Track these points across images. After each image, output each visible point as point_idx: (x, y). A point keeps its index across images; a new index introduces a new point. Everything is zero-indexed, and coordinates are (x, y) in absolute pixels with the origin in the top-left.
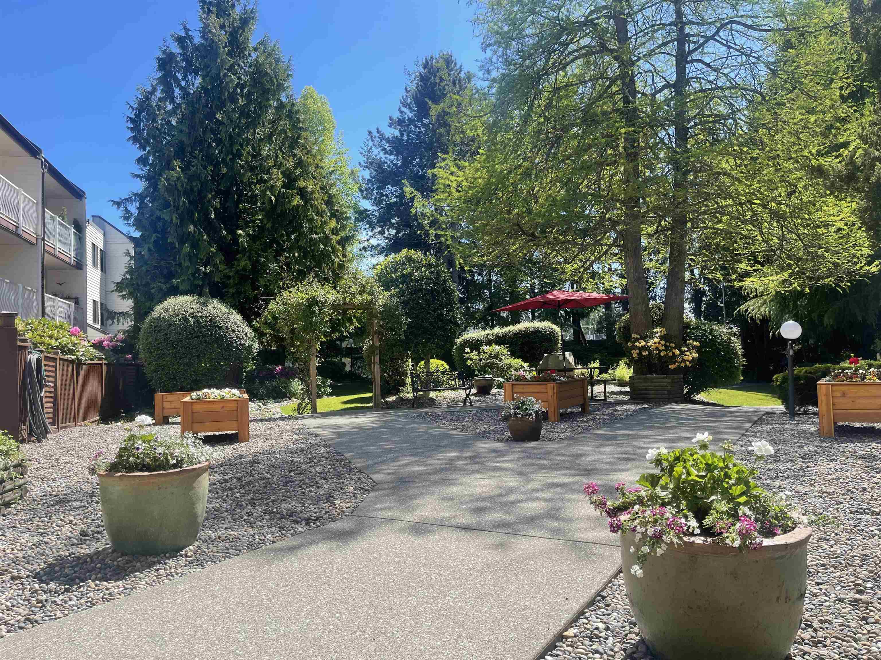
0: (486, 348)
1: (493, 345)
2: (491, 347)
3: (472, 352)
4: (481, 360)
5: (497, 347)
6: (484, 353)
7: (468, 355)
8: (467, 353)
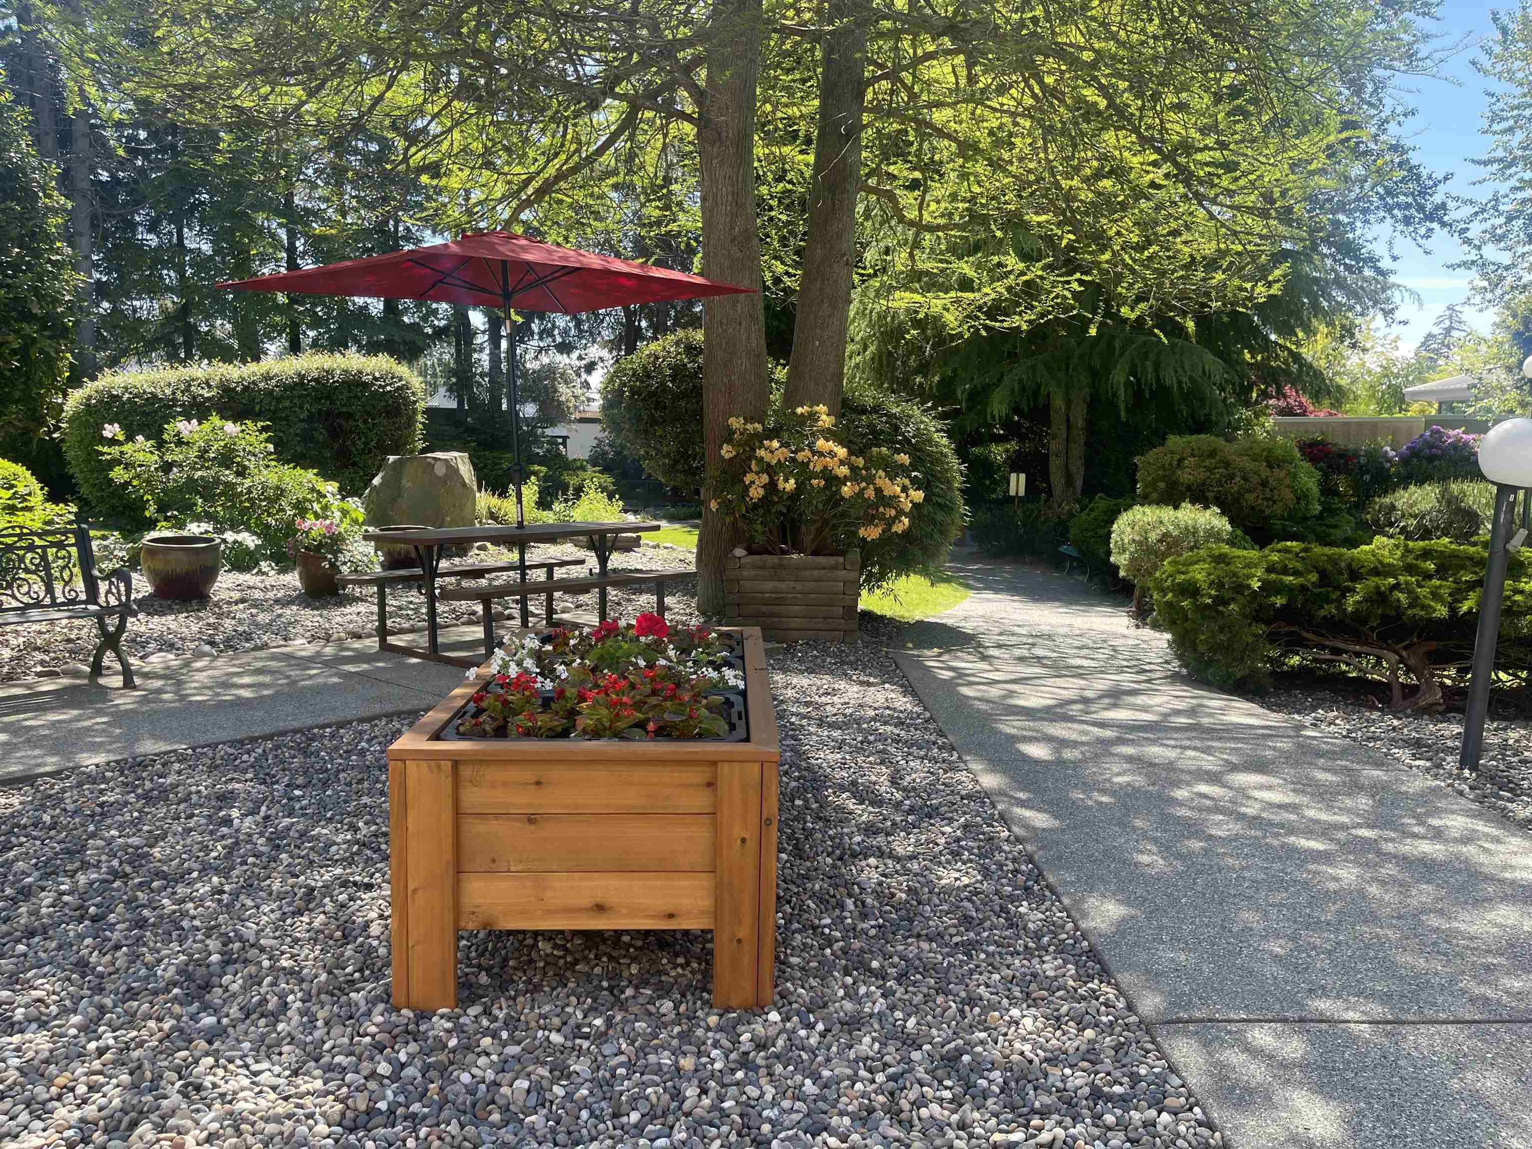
0: (185, 427)
1: (215, 420)
2: (206, 426)
3: (130, 438)
4: (167, 467)
5: (231, 428)
6: (180, 443)
7: (115, 450)
8: (113, 442)
